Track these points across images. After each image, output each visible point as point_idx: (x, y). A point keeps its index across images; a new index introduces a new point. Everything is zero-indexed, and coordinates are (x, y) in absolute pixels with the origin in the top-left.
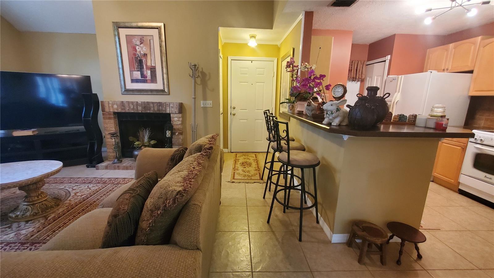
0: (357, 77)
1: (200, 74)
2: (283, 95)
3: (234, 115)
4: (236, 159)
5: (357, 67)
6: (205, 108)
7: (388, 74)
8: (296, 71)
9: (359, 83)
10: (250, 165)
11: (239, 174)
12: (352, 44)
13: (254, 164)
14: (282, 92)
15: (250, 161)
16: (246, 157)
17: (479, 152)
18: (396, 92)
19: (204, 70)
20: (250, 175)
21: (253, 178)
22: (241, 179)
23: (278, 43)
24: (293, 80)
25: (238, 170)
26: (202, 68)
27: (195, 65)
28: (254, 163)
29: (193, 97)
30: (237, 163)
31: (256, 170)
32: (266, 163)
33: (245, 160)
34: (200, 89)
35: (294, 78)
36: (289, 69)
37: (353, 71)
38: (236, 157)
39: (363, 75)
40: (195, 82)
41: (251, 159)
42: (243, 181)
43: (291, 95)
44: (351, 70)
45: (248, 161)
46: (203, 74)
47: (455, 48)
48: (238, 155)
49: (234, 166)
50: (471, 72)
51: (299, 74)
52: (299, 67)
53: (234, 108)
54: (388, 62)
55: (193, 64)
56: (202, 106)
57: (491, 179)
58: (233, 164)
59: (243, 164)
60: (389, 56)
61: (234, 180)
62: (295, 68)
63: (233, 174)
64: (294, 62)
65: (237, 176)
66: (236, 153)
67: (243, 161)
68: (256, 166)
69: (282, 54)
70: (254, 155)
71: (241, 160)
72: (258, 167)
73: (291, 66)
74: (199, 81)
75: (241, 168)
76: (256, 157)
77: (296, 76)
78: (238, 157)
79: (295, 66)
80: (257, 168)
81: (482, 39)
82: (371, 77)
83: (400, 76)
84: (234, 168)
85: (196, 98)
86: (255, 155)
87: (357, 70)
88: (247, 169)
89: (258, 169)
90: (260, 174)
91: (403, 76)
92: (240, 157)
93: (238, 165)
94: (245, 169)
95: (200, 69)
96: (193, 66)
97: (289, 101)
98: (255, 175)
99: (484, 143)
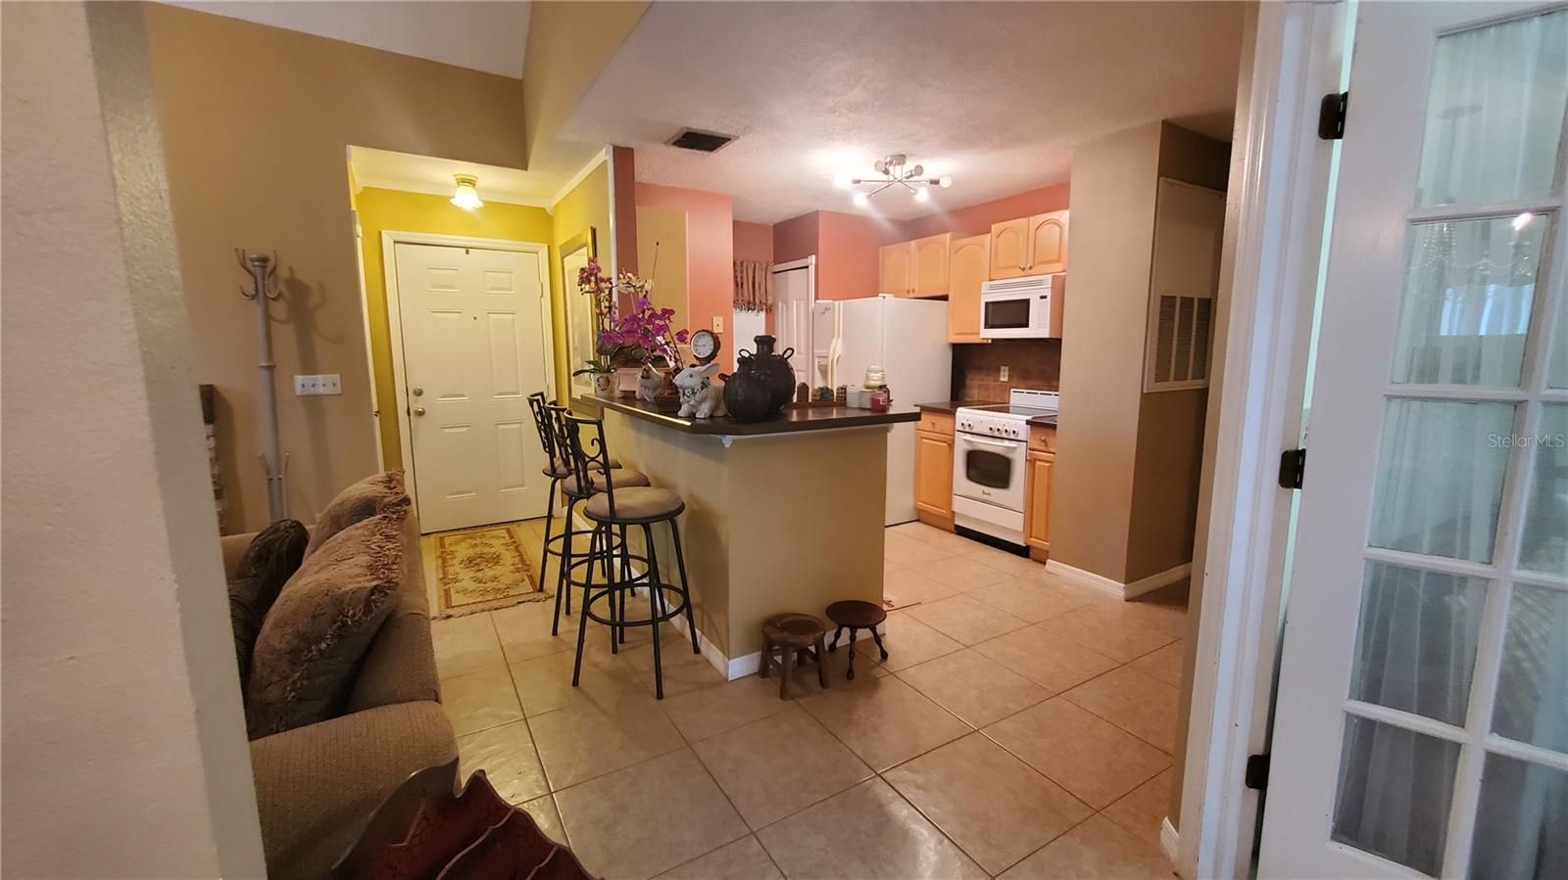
0: (757, 302)
1: (282, 287)
2: (574, 349)
3: (421, 414)
4: (443, 552)
5: (754, 277)
6: (313, 403)
7: (817, 298)
8: (607, 292)
9: (763, 314)
10: (496, 559)
11: (465, 591)
12: (734, 222)
13: (509, 558)
14: (574, 343)
15: (492, 550)
16: (478, 541)
17: (970, 448)
18: (834, 337)
19: (299, 276)
20: (502, 586)
21: (510, 593)
22: (475, 603)
23: (548, 205)
24: (601, 314)
25: (457, 581)
26: (291, 269)
27: (264, 260)
28: (508, 553)
29: (264, 364)
30: (450, 562)
31: (518, 570)
32: (548, 541)
33: (478, 550)
34: (286, 337)
35: (603, 308)
36: (587, 288)
37: (745, 286)
38: (442, 545)
39: (769, 297)
40: (268, 318)
41: (497, 542)
42: (480, 606)
43: (600, 351)
44: (742, 284)
45: (486, 550)
46: (298, 289)
47: (920, 248)
48: (448, 541)
49: (441, 572)
50: (945, 298)
51: (615, 298)
52: (614, 281)
53: (419, 393)
54: (812, 269)
55: (254, 256)
56: (299, 391)
57: (989, 494)
58: (437, 568)
59: (470, 562)
60: (814, 257)
61: (450, 612)
62: (603, 285)
63: (443, 593)
64: (599, 270)
65: (456, 599)
66: (441, 535)
67: (471, 552)
68: (517, 560)
69: (562, 236)
70: (504, 533)
71: (463, 551)
72: (523, 561)
73: (593, 279)
74: (279, 310)
75: (466, 578)
76: (511, 537)
77: (607, 304)
78: (450, 545)
79: (602, 280)
80: (520, 566)
81: (952, 239)
82: (786, 302)
83: (837, 303)
84: (444, 578)
85: (274, 366)
86: (508, 530)
87: (754, 284)
88: (489, 573)
89: (524, 565)
90: (531, 578)
91: (841, 302)
92: (457, 543)
93: (456, 568)
94: (480, 575)
95: (283, 273)
96: (252, 260)
97: (597, 368)
98: (516, 584)
99: (974, 431)
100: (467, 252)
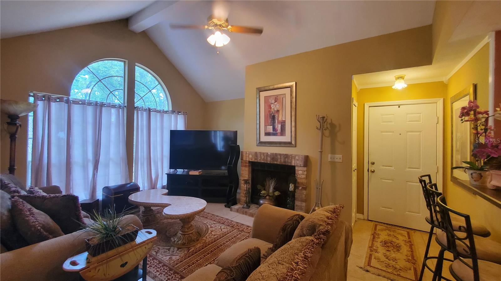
1: (329, 126)
3: (373, 172)
4: (375, 233)
6: (333, 164)
8: (483, 120)
10: (398, 248)
11: (378, 259)
13: (405, 249)
15: (397, 242)
16: (392, 233)
19: (333, 122)
20: (398, 267)
21: (402, 274)
22: (382, 270)
23: (444, 79)
24: (477, 133)
25: (376, 251)
26: (331, 119)
27: (323, 118)
28: (405, 247)
29: (320, 150)
30: (376, 239)
31: (408, 261)
32: (426, 258)
33: (390, 238)
34: (327, 141)
35: (479, 130)
36: (467, 118)
38: (375, 229)
40: (323, 134)
41: (401, 239)
42: (384, 274)
43: (474, 155)
45: (394, 240)
46: (333, 126)
48: (379, 227)
49: (371, 243)
51: (491, 123)
52: (491, 113)
53: (373, 164)
55: (321, 117)
56: (329, 160)
58: (370, 241)
59: (385, 244)
61: (369, 268)
62: (480, 116)
63: (368, 256)
64: (478, 107)
65: (374, 262)
66: (377, 223)
67: (387, 238)
68: (409, 253)
70: (405, 233)
71: (384, 236)
72: (413, 256)
73: (472, 112)
74: (327, 133)
75: (381, 251)
76: (409, 238)
77: (483, 127)
78: (379, 230)
79: (480, 113)
80: (410, 258)
84: (372, 247)
85: (322, 151)
86: (408, 233)
88: (393, 255)
89: (412, 259)
90: (415, 270)
92: (382, 230)
93: (378, 244)
94: (388, 253)
95: (329, 121)
96: (321, 118)
97: (472, 167)
98: (406, 269)
100: (399, 107)
